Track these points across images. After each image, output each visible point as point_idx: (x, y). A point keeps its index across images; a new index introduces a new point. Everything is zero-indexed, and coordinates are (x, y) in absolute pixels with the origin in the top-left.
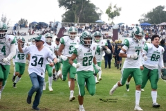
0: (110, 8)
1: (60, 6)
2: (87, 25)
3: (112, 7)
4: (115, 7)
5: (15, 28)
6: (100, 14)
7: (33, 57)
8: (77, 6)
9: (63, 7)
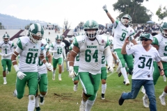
0: (160, 9)
1: (114, 10)
2: (139, 26)
3: (162, 9)
4: (164, 8)
5: (76, 30)
6: (151, 16)
7: (140, 58)
8: (130, 9)
9: (117, 11)
